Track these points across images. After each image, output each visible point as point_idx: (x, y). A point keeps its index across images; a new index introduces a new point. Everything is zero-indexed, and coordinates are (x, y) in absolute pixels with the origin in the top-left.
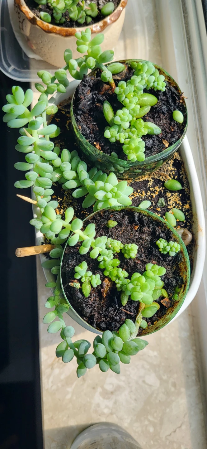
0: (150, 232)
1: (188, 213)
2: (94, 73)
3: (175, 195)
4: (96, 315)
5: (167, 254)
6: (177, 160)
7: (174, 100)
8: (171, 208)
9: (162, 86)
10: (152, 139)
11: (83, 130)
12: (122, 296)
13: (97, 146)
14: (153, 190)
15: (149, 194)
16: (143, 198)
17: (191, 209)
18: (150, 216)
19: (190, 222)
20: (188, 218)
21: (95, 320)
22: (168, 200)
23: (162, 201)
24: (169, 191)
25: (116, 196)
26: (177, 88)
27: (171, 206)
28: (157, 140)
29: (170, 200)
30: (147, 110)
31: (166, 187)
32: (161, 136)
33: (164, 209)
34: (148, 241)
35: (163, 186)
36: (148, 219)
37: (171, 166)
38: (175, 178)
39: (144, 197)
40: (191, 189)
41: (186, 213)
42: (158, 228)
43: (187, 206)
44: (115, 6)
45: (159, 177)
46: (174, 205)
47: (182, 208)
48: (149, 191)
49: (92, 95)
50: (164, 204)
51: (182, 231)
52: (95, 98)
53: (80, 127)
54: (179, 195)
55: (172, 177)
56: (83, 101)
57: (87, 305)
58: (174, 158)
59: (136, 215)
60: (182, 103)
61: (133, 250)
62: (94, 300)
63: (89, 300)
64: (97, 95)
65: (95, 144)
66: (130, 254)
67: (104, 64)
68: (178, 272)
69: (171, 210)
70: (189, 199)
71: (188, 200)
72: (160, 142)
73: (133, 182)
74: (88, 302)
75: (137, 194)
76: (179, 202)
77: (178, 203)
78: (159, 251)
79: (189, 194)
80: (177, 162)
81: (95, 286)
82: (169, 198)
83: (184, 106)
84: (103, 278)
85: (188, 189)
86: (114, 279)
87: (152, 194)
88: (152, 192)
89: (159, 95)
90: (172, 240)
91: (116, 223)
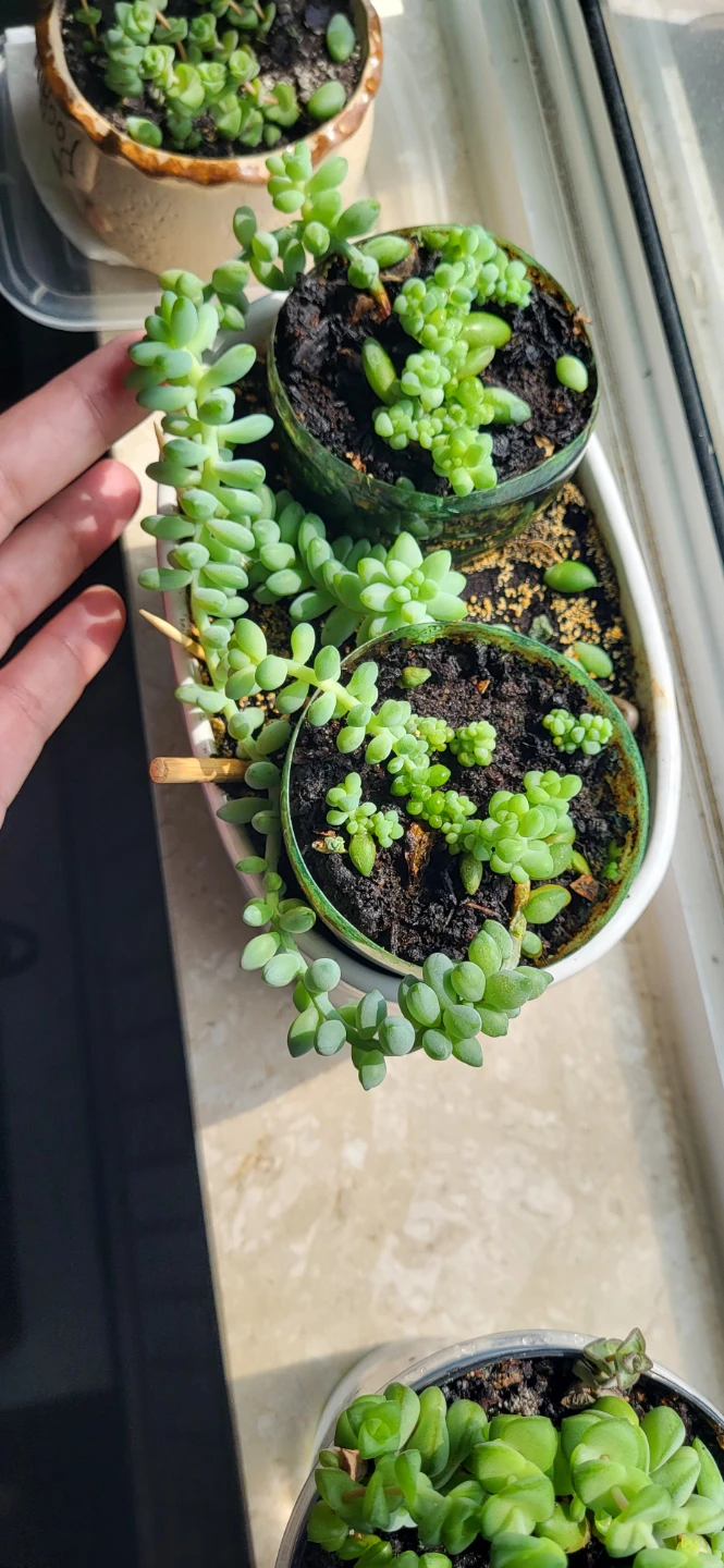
0: (522, 694)
1: (620, 653)
2: (324, 268)
3: (577, 603)
4: (396, 927)
5: (576, 750)
6: (576, 505)
7: (556, 328)
8: (569, 642)
9: (520, 292)
10: (508, 436)
11: (311, 422)
12: (465, 866)
13: (354, 464)
15: (502, 605)
16: (489, 619)
17: (629, 640)
18: (517, 653)
19: (628, 677)
20: (622, 665)
21: (394, 940)
23: (544, 626)
24: (558, 596)
25: (422, 594)
26: (560, 297)
27: (570, 636)
28: (520, 439)
29: (564, 620)
30: (485, 356)
31: (551, 583)
32: (529, 427)
34: (520, 722)
35: (542, 582)
36: (515, 659)
37: (560, 523)
38: (574, 558)
39: (488, 616)
40: (621, 583)
41: (615, 652)
42: (545, 680)
43: (615, 633)
44: (347, 91)
45: (528, 556)
46: (577, 634)
47: (602, 639)
48: (502, 600)
49: (329, 324)
50: (550, 631)
52: (337, 334)
53: (302, 416)
54: (590, 604)
55: (565, 555)
56: (305, 342)
57: (368, 900)
58: (566, 501)
59: (481, 649)
60: (579, 336)
61: (484, 740)
62: (385, 886)
63: (373, 886)
64: (342, 325)
65: (349, 459)
66: (476, 750)
67: (351, 241)
68: (611, 803)
69: (570, 648)
70: (618, 612)
71: (617, 616)
72: (530, 443)
74: (371, 891)
76: (591, 624)
77: (587, 626)
78: (553, 745)
79: (618, 600)
80: (576, 511)
81: (387, 843)
82: (561, 613)
83: (586, 344)
84: (408, 820)
85: (614, 583)
86: (436, 821)
87: (513, 607)
88: (510, 600)
89: (514, 317)
90: (586, 711)
91: (426, 674)
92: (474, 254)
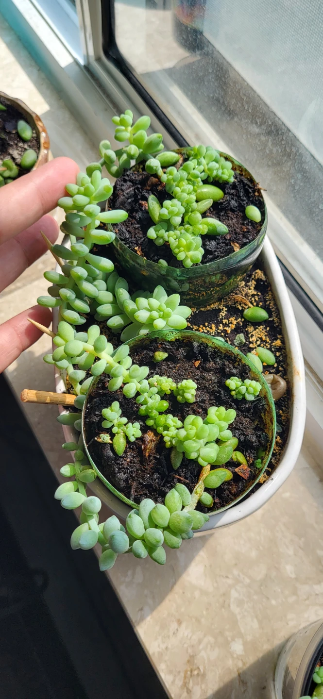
0: (216, 368)
1: (280, 353)
3: (259, 328)
4: (135, 484)
5: (242, 398)
6: (261, 280)
7: (247, 193)
8: (254, 347)
9: (228, 175)
10: (216, 241)
11: (121, 233)
12: (173, 454)
13: (138, 252)
14: (227, 323)
15: (221, 327)
16: (214, 334)
17: (285, 347)
18: (216, 347)
19: (284, 366)
20: (281, 360)
21: (133, 492)
22: (250, 336)
23: (241, 338)
24: (250, 324)
25: (165, 317)
26: (252, 180)
27: (255, 344)
28: (223, 243)
29: (252, 336)
30: (207, 204)
31: (246, 318)
32: (228, 237)
33: (244, 350)
34: (214, 383)
35: (242, 317)
36: (214, 351)
37: (253, 289)
38: (260, 306)
39: (214, 333)
40: (282, 319)
41: (277, 353)
42: (229, 362)
43: (278, 343)
45: (235, 304)
46: (258, 343)
47: (271, 346)
48: (221, 325)
49: (134, 190)
50: (244, 341)
51: (271, 377)
52: (139, 194)
53: (117, 231)
54: (266, 329)
55: (255, 304)
56: (121, 197)
57: (121, 469)
58: (257, 277)
59: (196, 344)
60: (258, 196)
61: (190, 389)
62: (131, 462)
63: (124, 462)
64: (141, 190)
65: (136, 250)
66: (185, 394)
68: (262, 427)
69: (255, 350)
70: (281, 333)
71: (279, 335)
72: (228, 245)
73: (197, 312)
74: (122, 464)
75: (204, 328)
76: (266, 338)
77: (264, 339)
78: (231, 395)
79: (280, 327)
80: (262, 283)
81: (132, 439)
82: (251, 333)
83: (261, 200)
84: (145, 429)
85: (278, 318)
86: (160, 429)
87: (227, 328)
88: (225, 325)
89: (226, 187)
90: (248, 378)
91: (166, 355)
92: (204, 158)
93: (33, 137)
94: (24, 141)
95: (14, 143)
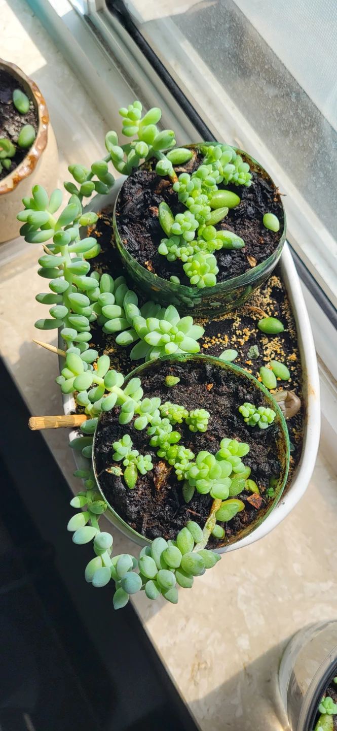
0: (229, 393)
1: (295, 368)
2: (149, 164)
3: (274, 340)
4: (146, 517)
5: (256, 425)
6: (277, 288)
7: (265, 198)
8: (268, 360)
9: (245, 178)
10: (231, 255)
11: (130, 244)
12: (185, 488)
13: (149, 268)
14: (241, 334)
15: (234, 339)
16: (226, 346)
17: (300, 361)
18: (229, 370)
19: (298, 381)
20: (296, 374)
21: (145, 525)
22: (264, 348)
23: (255, 351)
24: (265, 335)
25: (176, 340)
26: (270, 182)
27: (269, 357)
28: (238, 257)
29: (267, 348)
30: (222, 213)
31: (260, 329)
32: (244, 251)
33: (258, 363)
34: (227, 408)
35: (257, 328)
36: (228, 374)
37: (268, 297)
38: (275, 315)
39: (226, 344)
40: (298, 331)
41: (292, 367)
42: (243, 386)
43: (293, 357)
45: (249, 314)
46: (273, 356)
47: (286, 360)
48: (234, 336)
49: (144, 195)
50: (258, 354)
51: (285, 394)
52: (148, 199)
53: (126, 242)
54: (281, 341)
55: (270, 313)
56: (130, 203)
57: (132, 501)
58: (273, 285)
59: (208, 367)
60: (277, 202)
61: (202, 418)
62: (142, 494)
63: (135, 494)
64: (151, 195)
65: (146, 265)
66: (197, 424)
67: (161, 151)
68: (275, 454)
69: (269, 363)
71: (295, 348)
72: (244, 259)
73: (210, 323)
74: (134, 497)
75: (217, 340)
76: (281, 351)
77: (279, 352)
78: (244, 422)
79: (296, 339)
80: (278, 290)
81: (144, 472)
82: (265, 345)
83: (280, 206)
84: (156, 461)
85: (294, 330)
86: (172, 461)
87: (240, 340)
88: (239, 336)
89: (242, 192)
90: (262, 405)
91: (177, 380)
92: (220, 159)
93: (30, 109)
94: (21, 114)
95: (9, 116)
